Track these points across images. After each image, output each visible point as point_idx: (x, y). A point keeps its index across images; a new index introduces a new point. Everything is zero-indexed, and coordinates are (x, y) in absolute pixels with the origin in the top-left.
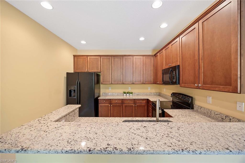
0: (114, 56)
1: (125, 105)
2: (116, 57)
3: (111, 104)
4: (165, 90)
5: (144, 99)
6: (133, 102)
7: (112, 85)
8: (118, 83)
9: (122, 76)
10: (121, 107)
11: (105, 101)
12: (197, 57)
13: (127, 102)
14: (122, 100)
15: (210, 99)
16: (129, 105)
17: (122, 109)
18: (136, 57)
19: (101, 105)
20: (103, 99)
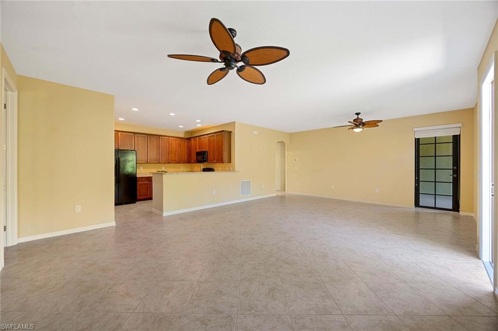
3: (150, 181)
7: (147, 164)
8: (153, 162)
9: (158, 155)
11: (144, 179)
18: (172, 138)
19: (140, 183)
20: (142, 177)
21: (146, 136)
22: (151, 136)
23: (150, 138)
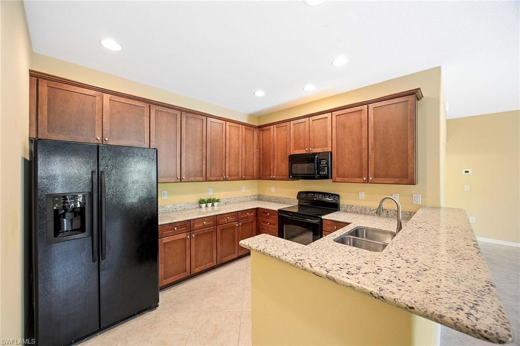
0: (187, 112)
1: (222, 228)
2: (191, 115)
3: (190, 231)
4: (273, 189)
5: (252, 209)
6: (234, 218)
7: (181, 183)
8: (194, 179)
9: (204, 162)
10: (214, 233)
11: (176, 229)
12: (364, 145)
13: (225, 221)
14: (216, 218)
15: (362, 195)
16: (229, 225)
17: (214, 238)
18: (231, 124)
19: (165, 240)
20: (170, 224)
21: (178, 113)
22: (189, 115)
23: (187, 117)
